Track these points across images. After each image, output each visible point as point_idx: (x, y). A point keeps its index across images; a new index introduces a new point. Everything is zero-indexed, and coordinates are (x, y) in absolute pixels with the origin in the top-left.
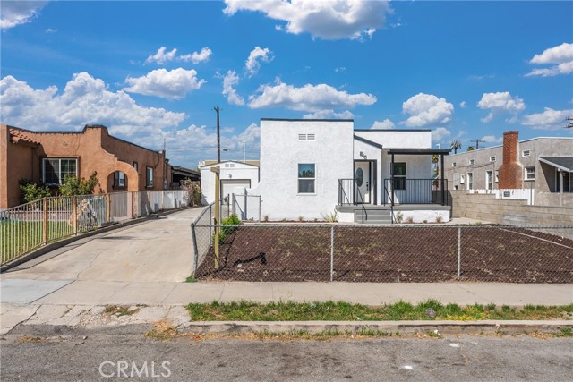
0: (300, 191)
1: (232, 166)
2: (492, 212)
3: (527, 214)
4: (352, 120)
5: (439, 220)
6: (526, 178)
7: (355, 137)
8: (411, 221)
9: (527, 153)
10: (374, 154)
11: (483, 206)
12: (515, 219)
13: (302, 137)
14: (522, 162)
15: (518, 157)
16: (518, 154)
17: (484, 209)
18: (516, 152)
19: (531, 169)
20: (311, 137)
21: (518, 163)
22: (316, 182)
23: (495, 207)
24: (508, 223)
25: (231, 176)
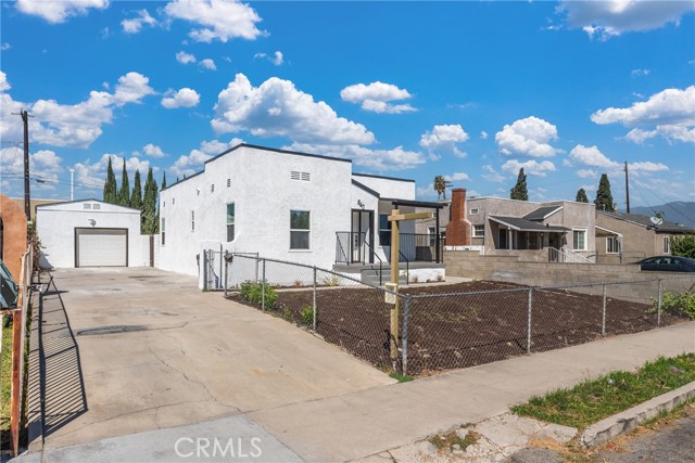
0: (292, 247)
1: (97, 207)
2: (478, 269)
3: (521, 270)
4: (350, 161)
5: (439, 280)
6: (474, 236)
7: (354, 182)
8: (416, 281)
9: (475, 211)
10: (371, 204)
11: (465, 263)
12: (508, 275)
13: (295, 175)
14: (469, 219)
15: (466, 215)
16: (466, 211)
17: (467, 265)
18: (463, 210)
19: (480, 227)
20: (306, 176)
21: (466, 220)
22: (311, 234)
23: (482, 264)
24: (499, 280)
25: (94, 223)
